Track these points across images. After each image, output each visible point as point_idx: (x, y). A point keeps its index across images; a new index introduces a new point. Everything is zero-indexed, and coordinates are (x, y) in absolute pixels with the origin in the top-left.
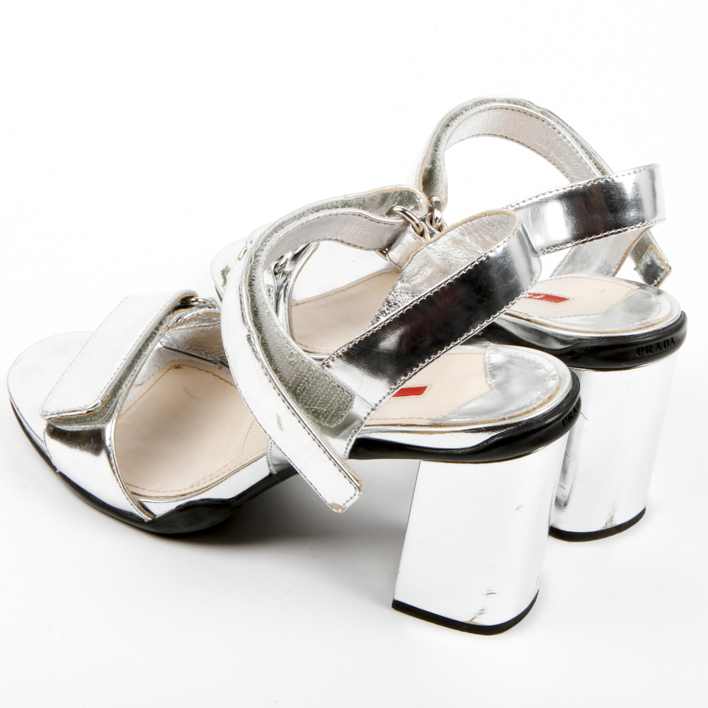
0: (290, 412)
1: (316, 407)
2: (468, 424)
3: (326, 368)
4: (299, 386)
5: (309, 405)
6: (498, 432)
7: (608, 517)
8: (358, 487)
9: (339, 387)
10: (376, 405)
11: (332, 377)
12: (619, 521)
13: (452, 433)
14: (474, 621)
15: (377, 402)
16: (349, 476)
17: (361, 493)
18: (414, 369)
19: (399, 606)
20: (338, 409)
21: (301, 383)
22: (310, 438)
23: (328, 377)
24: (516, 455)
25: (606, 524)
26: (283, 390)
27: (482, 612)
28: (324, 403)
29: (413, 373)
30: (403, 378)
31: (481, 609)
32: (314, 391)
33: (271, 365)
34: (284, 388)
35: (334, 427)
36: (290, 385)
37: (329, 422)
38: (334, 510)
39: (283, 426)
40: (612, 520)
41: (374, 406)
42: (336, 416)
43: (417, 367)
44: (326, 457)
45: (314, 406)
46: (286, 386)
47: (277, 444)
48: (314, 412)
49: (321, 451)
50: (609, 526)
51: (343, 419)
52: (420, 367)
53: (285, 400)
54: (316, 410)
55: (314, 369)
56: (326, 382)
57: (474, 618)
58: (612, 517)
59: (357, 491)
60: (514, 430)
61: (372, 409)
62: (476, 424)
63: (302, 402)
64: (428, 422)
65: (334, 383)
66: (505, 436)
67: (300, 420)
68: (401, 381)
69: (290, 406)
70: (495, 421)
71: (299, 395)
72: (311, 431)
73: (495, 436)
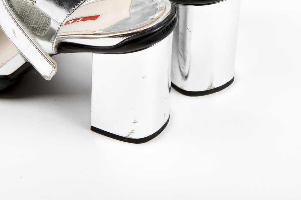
0: (18, 28)
1: (33, 25)
2: (112, 33)
3: (35, 4)
4: (23, 14)
5: (30, 24)
6: (127, 37)
7: (209, 84)
8: (54, 66)
9: (42, 14)
10: (62, 23)
11: (38, 9)
12: (216, 86)
13: (104, 38)
14: (129, 136)
15: (62, 22)
16: (49, 61)
17: (56, 70)
18: (78, 4)
19: (94, 129)
20: (44, 26)
21: (24, 12)
22: (29, 41)
23: (36, 9)
24: (137, 49)
25: (209, 87)
26: (14, 16)
27: (132, 132)
28: (36, 23)
29: (78, 6)
30: (73, 9)
31: (132, 130)
32: (31, 17)
33: (8, 3)
34: (15, 15)
35: (43, 36)
36: (18, 14)
37: (40, 33)
38: (45, 78)
39: (16, 35)
40: (212, 85)
41: (61, 24)
42: (43, 30)
43: (80, 2)
44: (37, 51)
45: (32, 24)
46: (16, 14)
47: (15, 45)
48: (32, 28)
49: (34, 48)
50: (210, 88)
51: (47, 31)
52: (81, 3)
53: (15, 21)
54: (33, 26)
55: (29, 5)
56: (35, 11)
57: (129, 135)
58: (212, 84)
59: (54, 69)
60: (135, 36)
61: (60, 26)
62: (116, 33)
63: (25, 23)
64: (92, 33)
65: (40, 12)
66: (130, 39)
67: (23, 32)
68: (72, 10)
69: (18, 25)
70: (125, 31)
71: (24, 19)
72: (29, 38)
73: (125, 39)
